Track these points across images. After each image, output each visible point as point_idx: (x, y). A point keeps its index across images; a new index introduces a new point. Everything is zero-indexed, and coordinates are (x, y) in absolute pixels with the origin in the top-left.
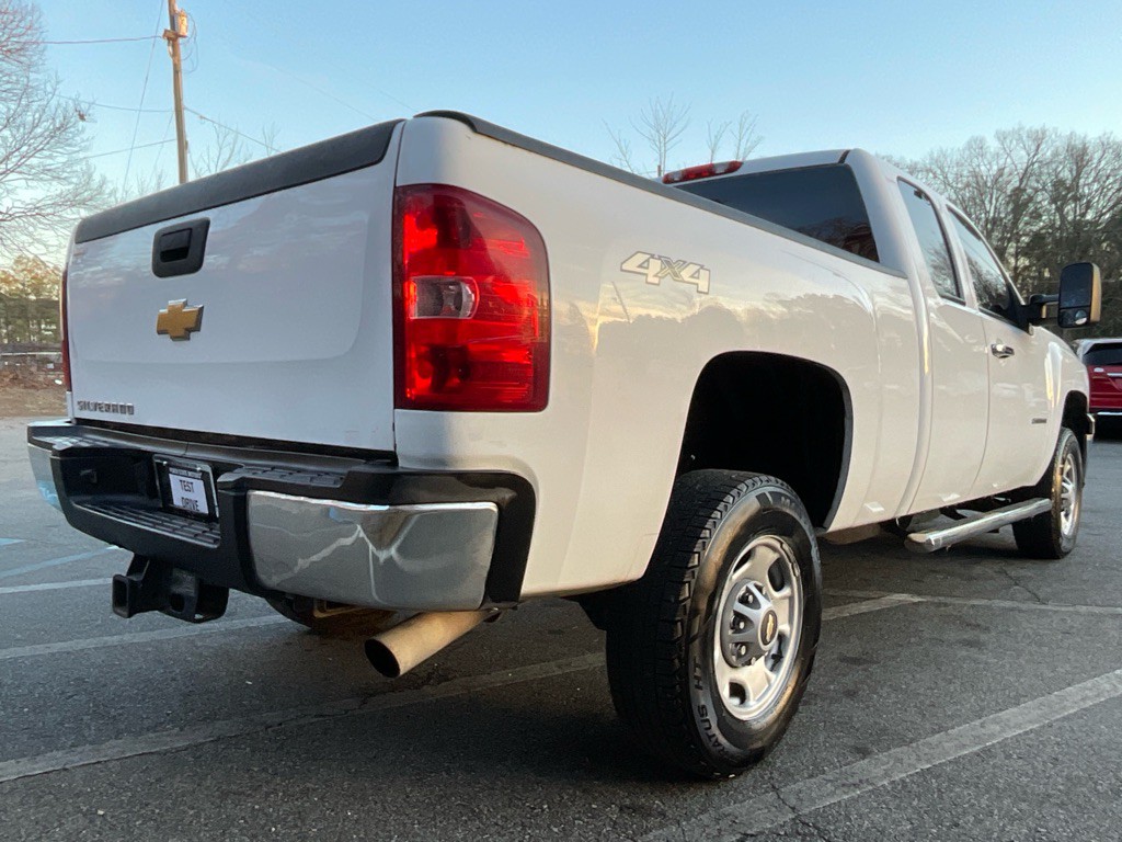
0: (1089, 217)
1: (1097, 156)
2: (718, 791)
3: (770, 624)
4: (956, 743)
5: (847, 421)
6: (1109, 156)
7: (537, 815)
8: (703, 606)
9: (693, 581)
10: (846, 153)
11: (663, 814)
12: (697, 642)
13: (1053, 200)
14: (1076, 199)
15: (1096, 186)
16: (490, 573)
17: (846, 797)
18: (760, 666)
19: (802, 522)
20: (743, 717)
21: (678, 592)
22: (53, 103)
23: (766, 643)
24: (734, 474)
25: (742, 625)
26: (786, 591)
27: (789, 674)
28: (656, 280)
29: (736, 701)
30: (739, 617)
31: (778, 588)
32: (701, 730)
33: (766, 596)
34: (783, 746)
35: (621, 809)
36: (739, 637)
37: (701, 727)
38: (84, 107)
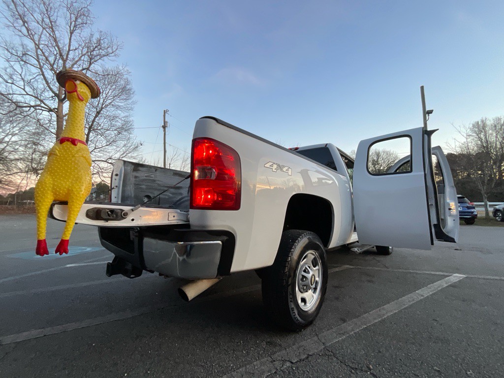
0: (381, 168)
1: (382, 154)
2: (298, 335)
3: (313, 279)
4: (372, 317)
5: (333, 216)
6: (385, 154)
7: (239, 345)
8: (292, 274)
9: (289, 266)
10: (327, 144)
11: (280, 345)
12: (290, 286)
13: (373, 164)
14: (378, 164)
15: (382, 161)
16: (219, 266)
17: (340, 339)
18: (310, 292)
19: (321, 246)
20: (306, 310)
21: (284, 269)
22: (135, 142)
23: (312, 285)
24: (300, 231)
25: (304, 279)
26: (317, 267)
27: (319, 294)
28: (275, 171)
29: (303, 304)
30: (304, 277)
31: (314, 267)
32: (293, 317)
33: (311, 270)
34: (318, 317)
35: (267, 343)
36: (303, 283)
37: (292, 315)
38: (142, 142)
